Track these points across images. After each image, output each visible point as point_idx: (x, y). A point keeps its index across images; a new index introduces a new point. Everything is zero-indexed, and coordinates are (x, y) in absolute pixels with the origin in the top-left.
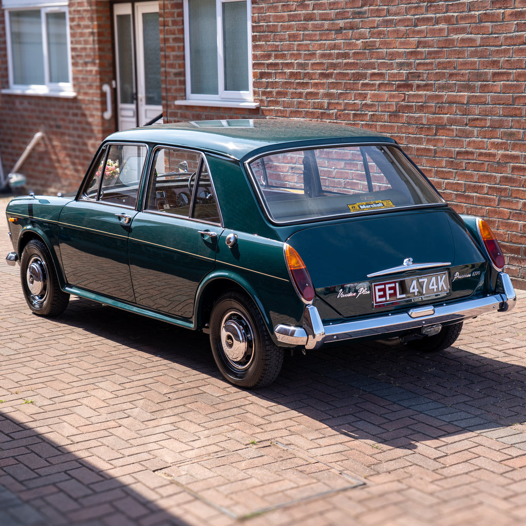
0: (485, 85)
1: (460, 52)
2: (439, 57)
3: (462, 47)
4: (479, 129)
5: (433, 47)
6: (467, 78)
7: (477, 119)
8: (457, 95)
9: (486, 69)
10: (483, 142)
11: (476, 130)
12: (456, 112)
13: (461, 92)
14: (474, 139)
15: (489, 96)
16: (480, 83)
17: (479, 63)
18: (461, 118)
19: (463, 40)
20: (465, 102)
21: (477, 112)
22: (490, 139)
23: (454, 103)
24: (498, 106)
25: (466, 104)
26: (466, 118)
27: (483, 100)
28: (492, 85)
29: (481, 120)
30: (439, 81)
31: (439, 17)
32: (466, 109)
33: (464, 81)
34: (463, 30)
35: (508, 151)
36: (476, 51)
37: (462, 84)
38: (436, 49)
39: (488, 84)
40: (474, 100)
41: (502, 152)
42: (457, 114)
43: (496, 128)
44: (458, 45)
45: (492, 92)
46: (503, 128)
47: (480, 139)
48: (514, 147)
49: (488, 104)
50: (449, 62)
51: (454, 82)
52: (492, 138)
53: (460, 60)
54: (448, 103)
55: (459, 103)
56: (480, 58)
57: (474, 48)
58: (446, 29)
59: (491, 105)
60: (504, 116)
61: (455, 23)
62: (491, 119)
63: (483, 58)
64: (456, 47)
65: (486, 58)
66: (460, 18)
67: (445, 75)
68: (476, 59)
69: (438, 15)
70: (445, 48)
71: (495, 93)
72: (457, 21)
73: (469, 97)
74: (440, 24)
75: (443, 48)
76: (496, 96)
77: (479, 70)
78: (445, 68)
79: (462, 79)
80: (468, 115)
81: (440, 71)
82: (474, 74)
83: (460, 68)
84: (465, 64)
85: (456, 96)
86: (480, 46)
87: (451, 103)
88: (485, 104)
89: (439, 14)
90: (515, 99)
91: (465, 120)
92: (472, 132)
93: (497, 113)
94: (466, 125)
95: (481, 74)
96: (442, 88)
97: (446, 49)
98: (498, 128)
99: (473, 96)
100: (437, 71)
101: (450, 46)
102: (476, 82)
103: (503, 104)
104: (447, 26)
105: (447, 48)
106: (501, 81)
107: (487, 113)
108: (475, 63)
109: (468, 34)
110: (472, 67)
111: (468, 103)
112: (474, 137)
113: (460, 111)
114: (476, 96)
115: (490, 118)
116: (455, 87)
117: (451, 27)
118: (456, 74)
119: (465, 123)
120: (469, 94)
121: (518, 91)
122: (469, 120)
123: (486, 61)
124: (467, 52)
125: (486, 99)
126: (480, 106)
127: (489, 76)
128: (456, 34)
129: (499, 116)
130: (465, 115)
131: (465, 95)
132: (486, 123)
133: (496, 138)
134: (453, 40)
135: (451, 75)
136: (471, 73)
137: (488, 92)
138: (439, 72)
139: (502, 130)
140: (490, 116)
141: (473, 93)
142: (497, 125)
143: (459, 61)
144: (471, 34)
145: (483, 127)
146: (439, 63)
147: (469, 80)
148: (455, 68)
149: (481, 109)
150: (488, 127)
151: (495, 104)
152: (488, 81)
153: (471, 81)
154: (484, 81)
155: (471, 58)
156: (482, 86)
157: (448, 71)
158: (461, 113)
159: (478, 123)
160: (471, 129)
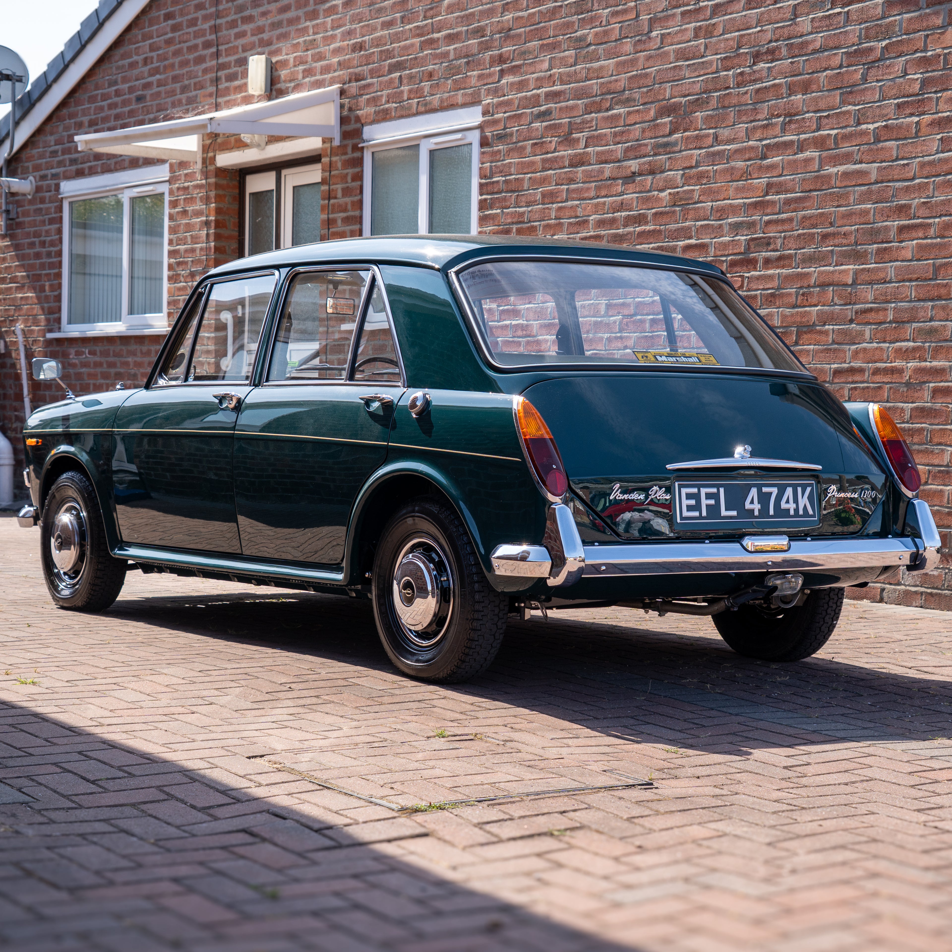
0: (885, 249)
1: (840, 196)
2: (804, 208)
3: (845, 187)
4: (873, 327)
5: (793, 191)
6: (852, 239)
7: (871, 310)
8: (836, 271)
9: (886, 221)
10: (881, 349)
11: (867, 330)
12: (832, 300)
13: (842, 265)
14: (865, 345)
15: (891, 267)
16: (875, 246)
17: (874, 212)
18: (841, 309)
19: (846, 174)
20: (850, 282)
21: (870, 297)
22: (894, 343)
23: (829, 285)
24: (907, 284)
25: (852, 284)
26: (850, 311)
27: (882, 275)
28: (898, 248)
29: (877, 310)
30: (804, 248)
31: (805, 140)
32: (850, 294)
33: (848, 245)
34: (847, 158)
35: (925, 361)
36: (870, 192)
37: (845, 251)
38: (799, 194)
39: (890, 247)
40: (864, 277)
41: (915, 364)
42: (836, 304)
43: (903, 322)
44: (838, 183)
45: (897, 261)
46: (918, 322)
47: (875, 345)
48: (936, 353)
49: (890, 282)
50: (822, 214)
51: (830, 248)
52: (897, 341)
53: (841, 209)
54: (819, 286)
55: (838, 285)
56: (877, 203)
57: (867, 187)
58: (817, 159)
59: (896, 282)
60: (919, 300)
61: (833, 146)
62: (895, 308)
63: (882, 202)
64: (833, 188)
65: (887, 202)
66: (842, 138)
67: (814, 237)
68: (869, 206)
69: (803, 136)
70: (815, 190)
71: (902, 261)
72: (836, 143)
73: (856, 273)
74: (806, 150)
75: (810, 191)
76: (905, 266)
77: (874, 223)
78: (814, 226)
79: (845, 241)
80: (855, 304)
81: (805, 231)
82: (865, 232)
83: (840, 223)
84: (850, 215)
85: (833, 272)
86: (876, 182)
87: (824, 285)
88: (885, 282)
89: (805, 133)
90: (937, 269)
91: (850, 314)
92: (861, 334)
93: (907, 296)
94: (851, 321)
95: (878, 231)
96: (809, 260)
97: (816, 193)
98: (908, 322)
99: (863, 270)
100: (800, 231)
101: (824, 187)
102: (869, 244)
103: (916, 280)
104: (818, 154)
105: (819, 190)
106: (913, 240)
107: (889, 298)
108: (866, 212)
109: (855, 164)
110: (863, 220)
111: (854, 283)
112: (864, 341)
113: (840, 297)
114: (868, 270)
115: (893, 305)
116: (833, 257)
117: (825, 154)
118: (834, 235)
119: (849, 318)
120: (857, 267)
121: (943, 254)
122: (856, 313)
123: (887, 207)
124: (854, 194)
125: (887, 273)
126: (875, 287)
127: (892, 234)
128: (834, 166)
129: (910, 301)
130: (850, 304)
131: (849, 269)
132: (886, 316)
133: (904, 341)
134: (829, 176)
135: (825, 237)
136: (860, 231)
137: (891, 261)
138: (804, 234)
139: (915, 325)
140: (894, 302)
141: (863, 264)
142: (906, 316)
143: (838, 211)
144: (861, 162)
145: (880, 323)
146: (804, 217)
147: (856, 244)
148: (831, 224)
149: (877, 292)
150: (890, 322)
151: (903, 281)
152: (891, 242)
153: (860, 245)
154: (882, 242)
155: (859, 204)
156: (879, 251)
157: (820, 230)
158: (842, 302)
159: (871, 317)
160: (858, 328)
